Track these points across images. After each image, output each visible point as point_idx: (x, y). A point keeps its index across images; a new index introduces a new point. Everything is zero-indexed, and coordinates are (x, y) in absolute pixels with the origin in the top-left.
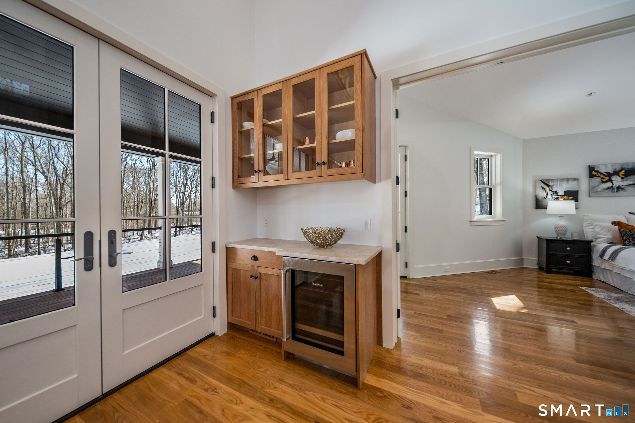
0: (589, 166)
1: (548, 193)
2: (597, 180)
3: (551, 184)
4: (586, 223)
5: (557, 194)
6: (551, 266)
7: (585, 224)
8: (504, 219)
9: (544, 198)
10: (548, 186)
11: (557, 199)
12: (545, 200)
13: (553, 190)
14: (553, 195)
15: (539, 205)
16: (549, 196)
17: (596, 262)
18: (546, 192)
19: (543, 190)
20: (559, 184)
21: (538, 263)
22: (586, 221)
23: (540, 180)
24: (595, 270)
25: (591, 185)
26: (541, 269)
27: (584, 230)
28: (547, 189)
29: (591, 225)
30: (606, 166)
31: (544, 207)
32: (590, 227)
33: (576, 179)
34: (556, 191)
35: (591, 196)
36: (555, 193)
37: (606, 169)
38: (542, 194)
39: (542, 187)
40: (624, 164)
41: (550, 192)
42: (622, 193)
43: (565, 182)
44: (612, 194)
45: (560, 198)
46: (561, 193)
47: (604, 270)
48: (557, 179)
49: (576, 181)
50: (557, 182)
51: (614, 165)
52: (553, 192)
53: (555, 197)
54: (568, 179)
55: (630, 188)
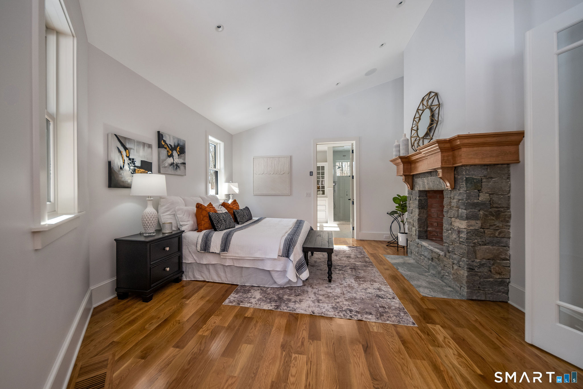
0: (158, 132)
1: (124, 160)
2: (164, 152)
3: (128, 146)
5: (134, 164)
6: (152, 285)
9: (121, 168)
10: (126, 149)
11: (134, 172)
12: (121, 172)
13: (130, 157)
14: (130, 165)
15: (115, 182)
16: (126, 167)
18: (122, 158)
19: (119, 154)
20: (135, 149)
21: (118, 288)
23: (116, 135)
25: (160, 158)
26: (120, 295)
28: (124, 153)
29: (168, 210)
30: (170, 137)
31: (122, 184)
32: (168, 213)
33: (150, 146)
34: (133, 159)
35: (162, 172)
36: (133, 162)
37: (170, 141)
38: (117, 161)
39: (118, 148)
40: (179, 140)
41: (126, 159)
42: (179, 172)
43: (142, 147)
44: (173, 172)
45: (137, 171)
46: (138, 164)
47: (204, 267)
48: (134, 140)
49: (150, 150)
50: (135, 145)
51: (174, 138)
52: (130, 159)
53: (132, 168)
54: (144, 144)
55: (182, 167)
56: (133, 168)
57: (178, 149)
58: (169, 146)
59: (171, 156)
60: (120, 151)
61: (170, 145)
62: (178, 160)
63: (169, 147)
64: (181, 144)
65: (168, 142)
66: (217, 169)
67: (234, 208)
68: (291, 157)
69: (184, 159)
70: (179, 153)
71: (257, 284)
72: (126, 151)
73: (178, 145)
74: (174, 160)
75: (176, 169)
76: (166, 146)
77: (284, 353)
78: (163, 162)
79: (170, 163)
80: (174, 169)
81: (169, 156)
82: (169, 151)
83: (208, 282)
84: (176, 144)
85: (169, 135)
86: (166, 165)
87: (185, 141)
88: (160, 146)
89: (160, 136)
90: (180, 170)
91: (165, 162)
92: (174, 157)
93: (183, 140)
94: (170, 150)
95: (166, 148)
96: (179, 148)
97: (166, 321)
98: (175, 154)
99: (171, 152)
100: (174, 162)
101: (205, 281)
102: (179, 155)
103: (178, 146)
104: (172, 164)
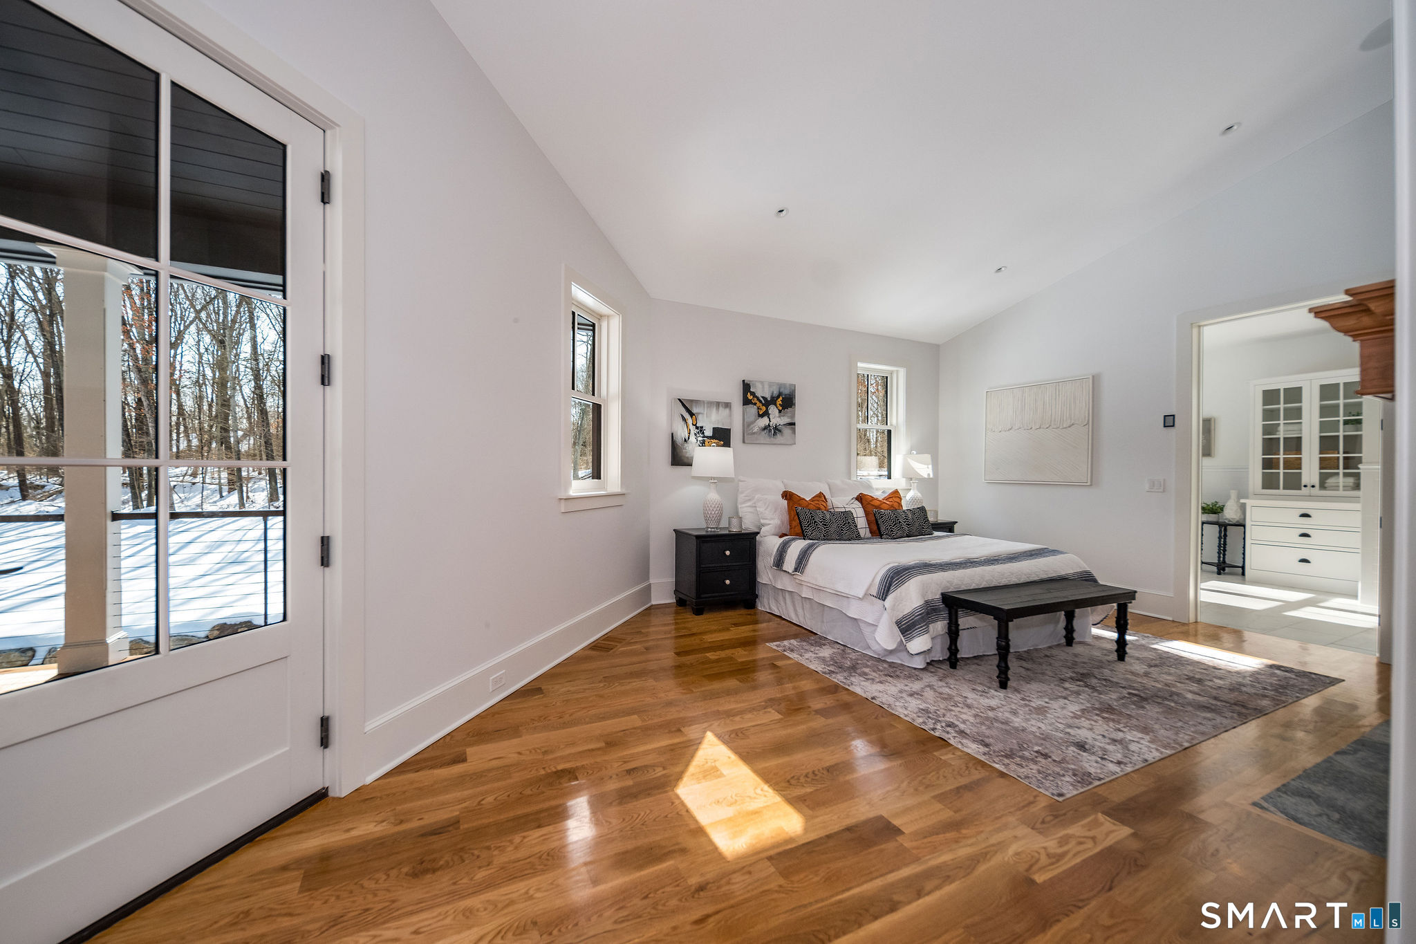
0: (744, 381)
1: (690, 430)
2: (752, 410)
3: (695, 411)
4: (742, 495)
5: (703, 433)
6: (703, 596)
7: (741, 497)
8: (624, 491)
9: (685, 440)
10: (692, 414)
11: (703, 444)
12: (687, 445)
13: (698, 425)
14: (698, 435)
15: (679, 458)
16: (693, 438)
17: (765, 574)
18: (687, 427)
19: (683, 423)
20: (706, 412)
21: (676, 591)
22: (742, 493)
23: (679, 399)
24: (761, 591)
25: (746, 420)
26: (681, 602)
27: (740, 510)
28: (690, 421)
29: (750, 500)
30: (763, 386)
31: (686, 460)
32: (749, 504)
33: (727, 405)
34: (702, 427)
35: (746, 441)
36: (701, 431)
37: (763, 390)
38: (681, 433)
39: (682, 415)
40: (780, 386)
41: (693, 429)
42: (779, 438)
43: (715, 409)
44: (768, 440)
45: (706, 443)
46: (709, 433)
47: (780, 593)
48: (704, 402)
49: (727, 410)
50: (704, 407)
51: (771, 384)
52: (697, 428)
53: (700, 439)
54: (718, 404)
55: (787, 431)
56: (702, 439)
57: (779, 401)
58: (762, 399)
59: (766, 414)
60: (684, 419)
61: (762, 397)
62: (778, 419)
63: (760, 401)
64: (787, 392)
65: (759, 394)
66: (891, 425)
67: (882, 506)
68: (1096, 380)
69: (793, 416)
70: (781, 408)
71: (842, 641)
72: (692, 417)
73: (780, 394)
74: (770, 421)
75: (775, 434)
76: (755, 400)
77: (763, 703)
78: (749, 426)
79: (763, 426)
80: (770, 436)
81: (761, 416)
82: (761, 407)
83: (784, 619)
84: (776, 393)
85: (762, 383)
86: (756, 430)
87: (795, 385)
88: (746, 402)
89: (746, 387)
90: (782, 435)
91: (752, 426)
92: (771, 416)
93: (791, 385)
94: (763, 405)
95: (755, 404)
96: (781, 398)
97: (693, 635)
98: (773, 410)
99: (764, 408)
100: (771, 423)
101: (780, 617)
102: (780, 411)
103: (778, 397)
104: (766, 428)
